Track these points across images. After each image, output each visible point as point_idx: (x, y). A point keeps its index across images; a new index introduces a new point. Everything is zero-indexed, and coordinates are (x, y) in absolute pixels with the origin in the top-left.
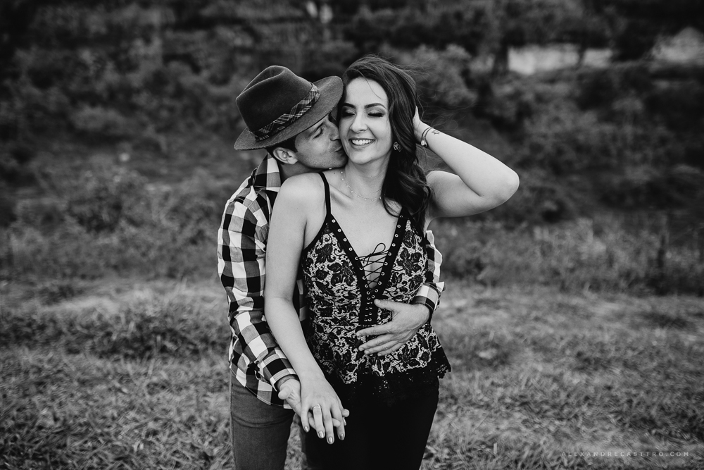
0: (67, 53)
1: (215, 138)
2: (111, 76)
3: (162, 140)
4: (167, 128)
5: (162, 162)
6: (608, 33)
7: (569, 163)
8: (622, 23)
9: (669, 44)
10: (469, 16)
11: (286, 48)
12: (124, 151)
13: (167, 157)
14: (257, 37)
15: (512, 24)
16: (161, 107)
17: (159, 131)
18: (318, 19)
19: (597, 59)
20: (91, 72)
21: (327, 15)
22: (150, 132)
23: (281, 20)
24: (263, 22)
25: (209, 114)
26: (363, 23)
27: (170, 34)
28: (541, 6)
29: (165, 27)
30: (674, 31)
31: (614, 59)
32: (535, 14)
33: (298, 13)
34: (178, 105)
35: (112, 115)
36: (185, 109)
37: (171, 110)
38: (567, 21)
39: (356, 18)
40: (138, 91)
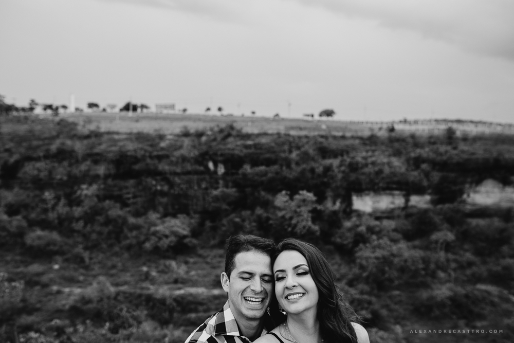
0: (37, 192)
1: (126, 255)
2: (62, 209)
3: (86, 255)
4: (93, 247)
5: (82, 271)
6: (425, 183)
7: (391, 280)
8: (436, 176)
9: (476, 192)
10: (320, 170)
11: (191, 192)
12: (56, 263)
13: (87, 268)
14: (171, 185)
15: (353, 177)
16: (93, 231)
17: (86, 248)
18: (215, 172)
19: (420, 201)
20: (50, 206)
21: (221, 170)
22: (79, 249)
23: (188, 173)
24: (176, 174)
25: (126, 238)
26: (245, 175)
27: (110, 181)
28: (373, 163)
29: (107, 177)
30: (479, 182)
31: (433, 202)
32: (370, 169)
33: (202, 168)
34: (106, 230)
35: (55, 236)
36: (109, 233)
37: (100, 233)
38: (394, 174)
39: (241, 171)
40: (78, 220)
